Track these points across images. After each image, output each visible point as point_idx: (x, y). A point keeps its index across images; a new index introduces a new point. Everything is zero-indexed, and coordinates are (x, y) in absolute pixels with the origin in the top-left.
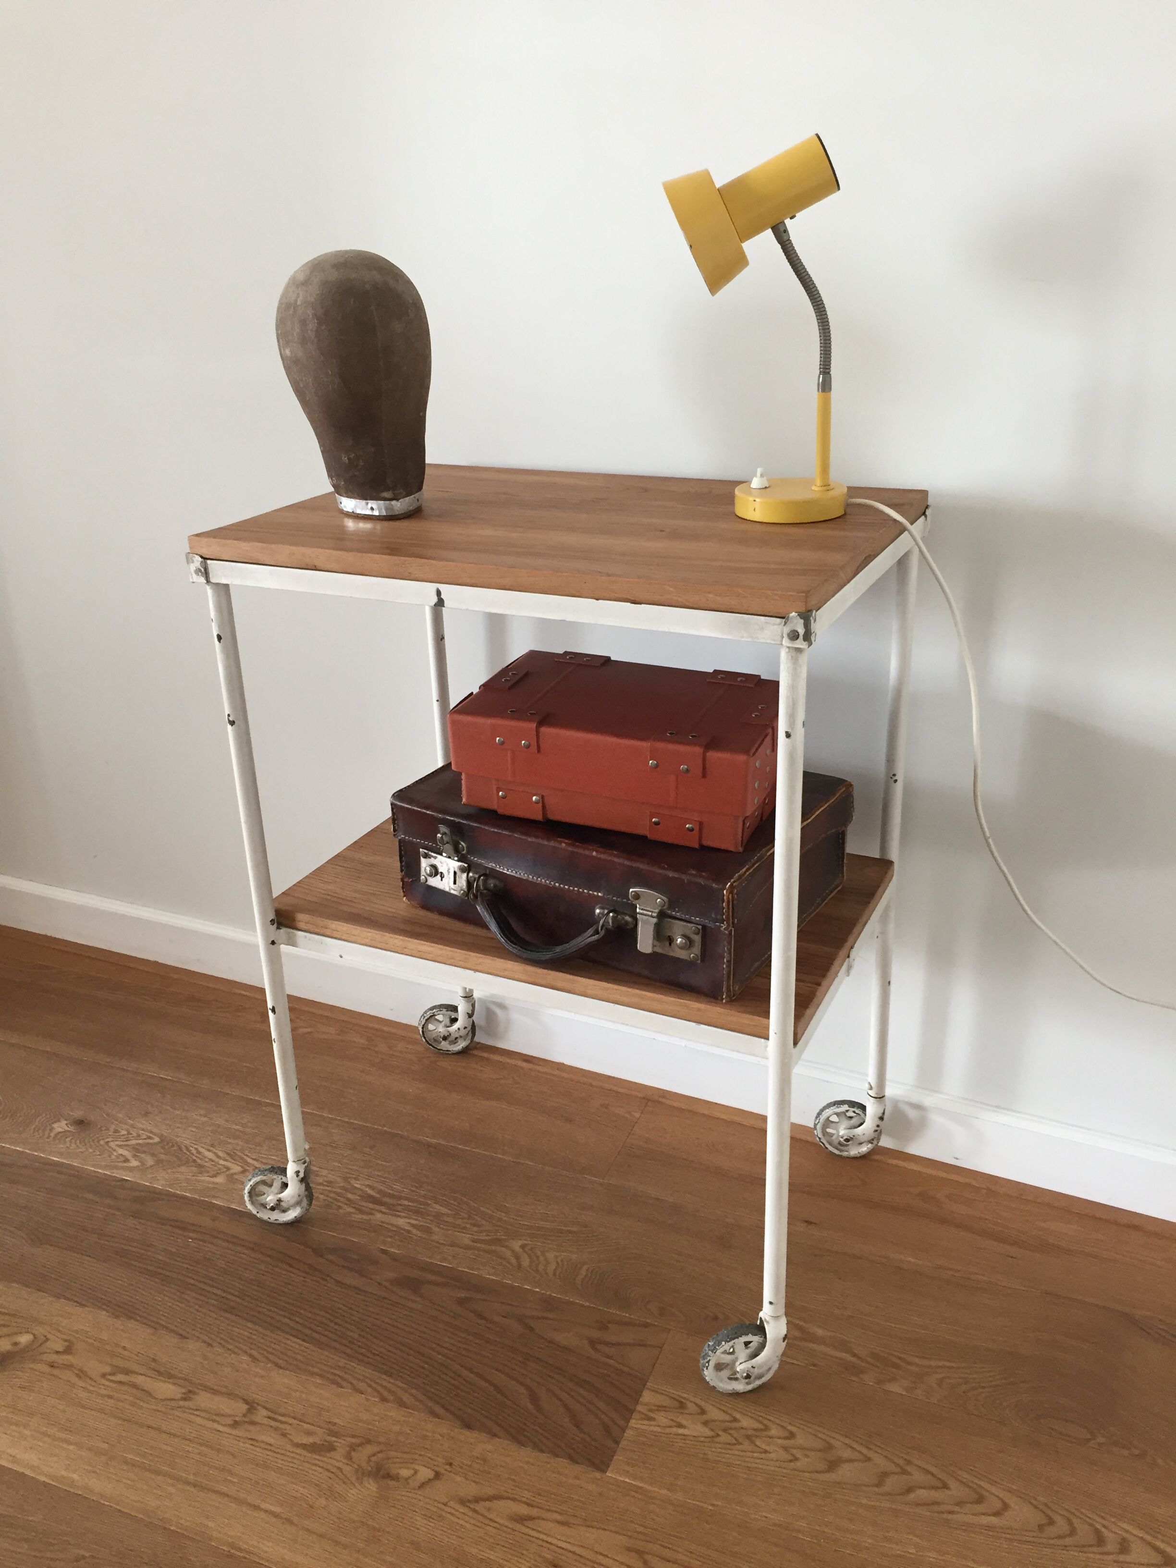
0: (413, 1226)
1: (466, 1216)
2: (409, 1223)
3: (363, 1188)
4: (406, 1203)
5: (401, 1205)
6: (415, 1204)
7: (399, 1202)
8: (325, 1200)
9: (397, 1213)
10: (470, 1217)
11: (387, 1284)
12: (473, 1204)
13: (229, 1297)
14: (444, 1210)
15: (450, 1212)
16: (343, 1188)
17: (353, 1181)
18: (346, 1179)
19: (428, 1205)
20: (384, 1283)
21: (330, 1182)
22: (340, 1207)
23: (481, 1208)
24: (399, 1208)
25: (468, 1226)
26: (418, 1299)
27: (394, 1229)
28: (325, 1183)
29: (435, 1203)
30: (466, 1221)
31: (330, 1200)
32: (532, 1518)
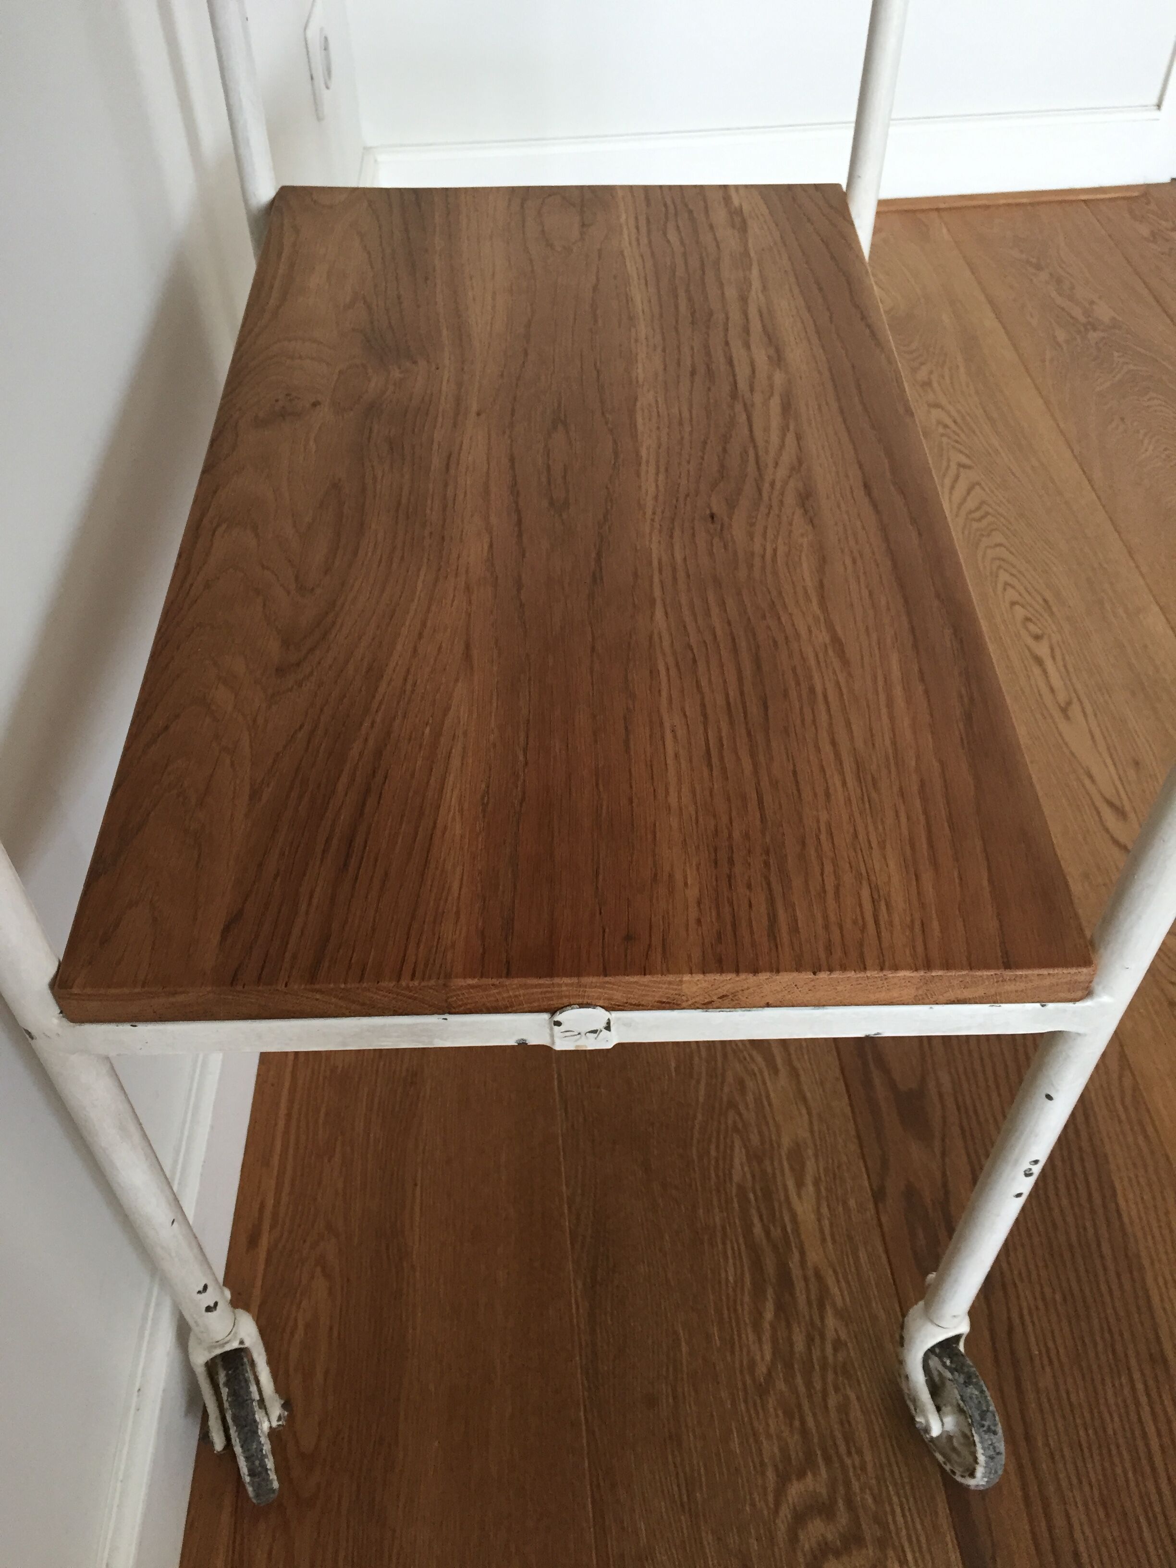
0: (800, 1184)
1: (731, 1114)
2: (799, 1196)
3: (767, 1336)
4: (758, 1229)
5: (768, 1233)
6: (754, 1212)
7: (764, 1242)
8: (837, 1389)
9: (789, 1230)
10: (732, 1105)
11: (937, 1143)
12: (700, 1117)
13: (1140, 1386)
14: (739, 1156)
15: (738, 1143)
16: (789, 1379)
17: (761, 1370)
18: (763, 1390)
19: (741, 1188)
20: (937, 1151)
21: (789, 1415)
22: (838, 1344)
23: (701, 1099)
24: (776, 1233)
25: (750, 1098)
26: (931, 1085)
27: (825, 1210)
28: (797, 1423)
29: (731, 1179)
30: (741, 1107)
31: (830, 1376)
32: (1111, 804)
